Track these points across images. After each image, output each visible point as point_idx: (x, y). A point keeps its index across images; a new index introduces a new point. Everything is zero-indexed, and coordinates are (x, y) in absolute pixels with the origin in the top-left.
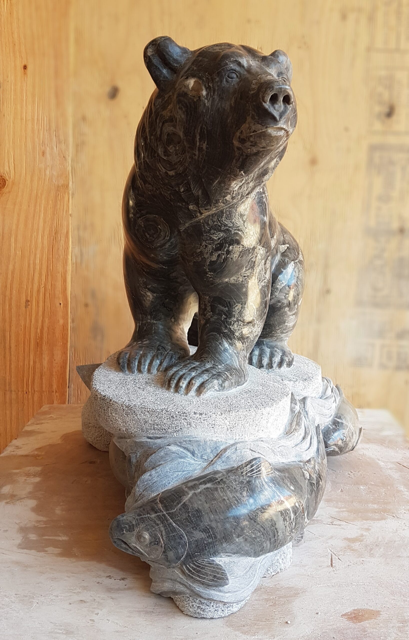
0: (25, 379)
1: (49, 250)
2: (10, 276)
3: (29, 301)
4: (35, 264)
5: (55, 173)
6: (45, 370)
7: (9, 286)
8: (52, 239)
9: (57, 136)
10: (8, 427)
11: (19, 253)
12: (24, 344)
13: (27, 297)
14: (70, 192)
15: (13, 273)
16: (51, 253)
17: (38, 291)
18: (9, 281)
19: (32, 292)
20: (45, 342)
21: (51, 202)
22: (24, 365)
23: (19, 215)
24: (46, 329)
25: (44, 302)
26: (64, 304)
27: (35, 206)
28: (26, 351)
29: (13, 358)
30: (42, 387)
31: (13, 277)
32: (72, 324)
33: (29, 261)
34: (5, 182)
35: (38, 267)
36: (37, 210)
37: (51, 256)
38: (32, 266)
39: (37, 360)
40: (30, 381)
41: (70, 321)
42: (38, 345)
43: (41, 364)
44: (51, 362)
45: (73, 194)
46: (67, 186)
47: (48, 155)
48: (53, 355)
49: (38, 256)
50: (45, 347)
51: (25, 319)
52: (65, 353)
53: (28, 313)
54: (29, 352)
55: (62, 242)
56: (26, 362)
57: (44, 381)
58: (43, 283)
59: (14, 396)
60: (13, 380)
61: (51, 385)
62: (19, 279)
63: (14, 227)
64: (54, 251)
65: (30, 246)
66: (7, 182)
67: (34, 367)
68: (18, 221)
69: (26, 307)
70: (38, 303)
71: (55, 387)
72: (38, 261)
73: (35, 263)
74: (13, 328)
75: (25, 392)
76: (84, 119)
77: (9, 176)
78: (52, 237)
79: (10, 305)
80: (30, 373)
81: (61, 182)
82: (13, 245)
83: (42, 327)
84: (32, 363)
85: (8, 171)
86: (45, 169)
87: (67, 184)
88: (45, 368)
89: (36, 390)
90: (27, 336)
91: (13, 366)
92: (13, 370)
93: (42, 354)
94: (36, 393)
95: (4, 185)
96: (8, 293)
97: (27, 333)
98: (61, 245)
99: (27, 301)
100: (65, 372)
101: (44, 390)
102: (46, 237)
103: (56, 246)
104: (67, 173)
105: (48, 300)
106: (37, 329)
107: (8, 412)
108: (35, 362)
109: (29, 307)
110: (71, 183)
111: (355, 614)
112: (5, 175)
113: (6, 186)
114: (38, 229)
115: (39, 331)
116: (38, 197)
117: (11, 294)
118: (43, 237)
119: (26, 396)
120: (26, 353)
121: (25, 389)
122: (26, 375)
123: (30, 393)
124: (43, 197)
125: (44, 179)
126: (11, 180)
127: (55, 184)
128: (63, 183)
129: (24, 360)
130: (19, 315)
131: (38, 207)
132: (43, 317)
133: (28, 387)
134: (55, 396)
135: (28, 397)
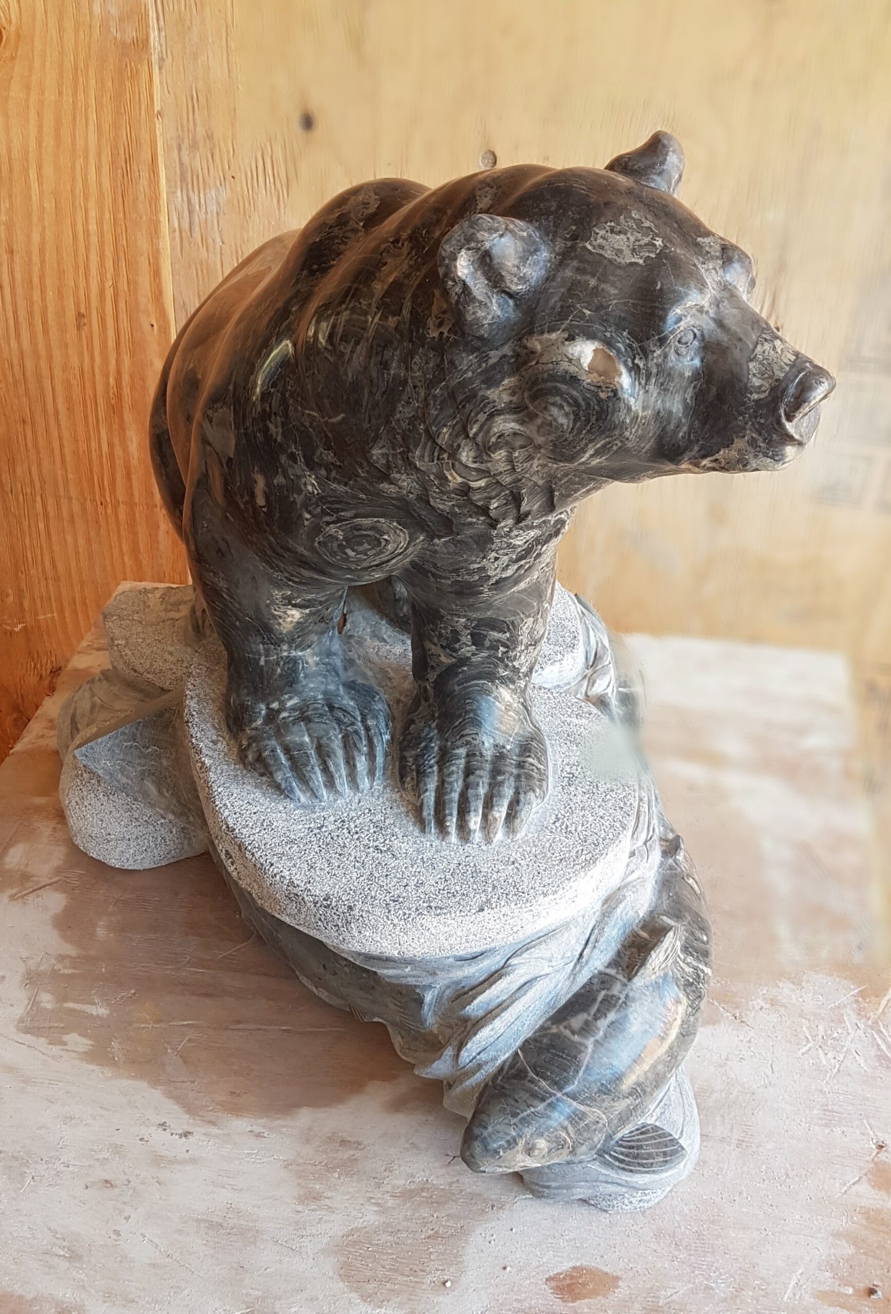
0: (96, 478)
1: (115, 201)
2: (36, 259)
3: (84, 316)
4: (87, 232)
5: (114, 11)
6: (135, 461)
7: (36, 280)
8: (120, 175)
10: (73, 565)
11: (49, 205)
12: (85, 404)
13: (77, 304)
14: (155, 58)
15: (42, 251)
16: (121, 208)
17: (102, 294)
18: (36, 269)
19: (87, 295)
20: (127, 406)
21: (110, 84)
22: (89, 448)
23: (39, 115)
24: (126, 378)
25: (117, 319)
26: (160, 327)
27: (75, 94)
28: (90, 421)
29: (66, 434)
30: (132, 494)
31: (43, 262)
33: (74, 226)
35: (94, 239)
36: (80, 103)
37: (122, 214)
38: (81, 236)
39: (116, 442)
40: (106, 483)
42: (115, 409)
43: (125, 449)
45: (162, 60)
46: (146, 42)
49: (93, 213)
50: (129, 415)
51: (81, 354)
53: (84, 342)
54: (98, 423)
55: (144, 182)
56: (93, 444)
57: (136, 481)
58: (109, 276)
59: (76, 508)
60: (70, 476)
61: (150, 494)
62: (56, 265)
63: (33, 145)
64: (126, 203)
65: (72, 191)
67: (111, 455)
68: (40, 128)
69: (78, 329)
70: (103, 320)
72: (93, 227)
73: (88, 230)
74: (58, 372)
75: (99, 503)
78: (120, 171)
79: (45, 323)
80: (105, 466)
81: (130, 33)
82: (34, 186)
83: (119, 373)
84: (105, 446)
87: (145, 37)
88: (134, 457)
89: (121, 500)
90: (89, 391)
91: (67, 450)
92: (68, 458)
93: (124, 430)
94: (121, 505)
96: (36, 296)
97: (88, 384)
98: (142, 190)
99: (80, 316)
101: (137, 500)
102: (105, 170)
103: (131, 192)
104: (143, 11)
105: (123, 316)
106: (107, 376)
107: (69, 538)
108: (111, 445)
109: (86, 328)
110: (154, 35)
111: (571, 1277)
114: (86, 151)
115: (112, 380)
116: (79, 71)
117: (43, 299)
118: (99, 169)
119: (100, 509)
120: (91, 427)
121: (97, 497)
122: (96, 469)
123: (110, 506)
124: (92, 71)
125: (90, 27)
126: (13, 28)
127: (115, 39)
128: (134, 34)
129: (88, 440)
130: (66, 346)
131: (81, 97)
132: (118, 353)
133: (104, 492)
134: (161, 516)
135: (106, 512)
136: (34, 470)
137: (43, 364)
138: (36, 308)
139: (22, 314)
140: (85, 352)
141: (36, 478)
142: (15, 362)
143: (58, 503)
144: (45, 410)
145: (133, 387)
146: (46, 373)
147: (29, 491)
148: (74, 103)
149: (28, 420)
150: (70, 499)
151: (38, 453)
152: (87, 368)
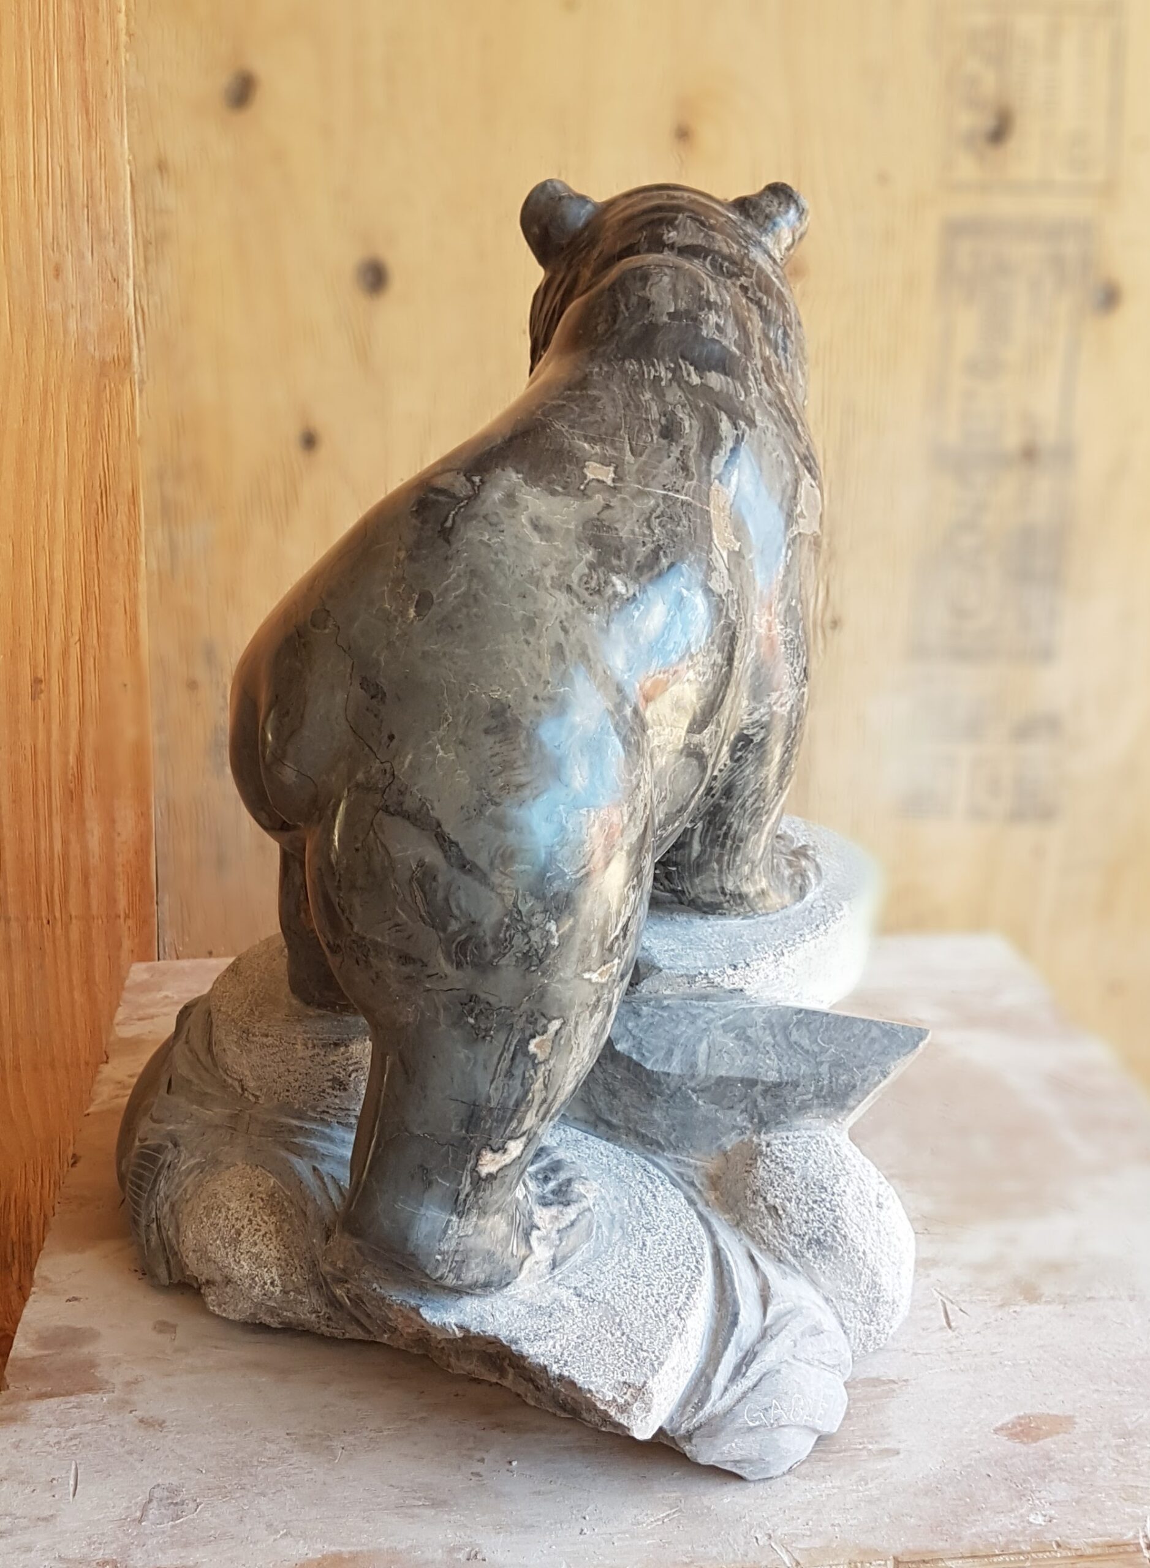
1: (86, 542)
3: (41, 681)
4: (51, 581)
5: (92, 327)
6: (94, 861)
8: (93, 512)
9: (94, 221)
12: (35, 794)
13: (34, 668)
14: (136, 377)
16: (94, 549)
17: (65, 653)
19: (47, 657)
20: (89, 790)
21: (85, 407)
22: (37, 849)
24: (90, 755)
25: (82, 682)
26: (134, 686)
27: (43, 420)
28: (41, 812)
30: (88, 907)
33: (35, 570)
35: (60, 589)
36: (48, 431)
37: (94, 556)
38: (43, 584)
39: (73, 836)
40: (56, 892)
41: (151, 727)
42: (74, 795)
43: (84, 848)
44: (108, 840)
45: (143, 382)
46: (128, 361)
47: (69, 275)
48: (114, 820)
49: (59, 558)
50: (90, 802)
51: (35, 729)
52: (143, 815)
53: (40, 713)
54: (50, 816)
55: (122, 518)
56: (43, 843)
57: (93, 889)
58: (76, 630)
59: (15, 933)
61: (112, 900)
62: (9, 623)
64: (100, 543)
65: (36, 532)
67: (65, 856)
69: (33, 698)
70: (65, 684)
71: (122, 904)
72: (58, 573)
73: (52, 579)
75: (45, 922)
76: (162, 167)
78: (94, 506)
80: (57, 873)
81: (111, 352)
83: (81, 747)
84: (58, 845)
86: (65, 316)
87: (127, 355)
88: (93, 857)
89: (73, 914)
90: (41, 775)
93: (84, 819)
94: (74, 921)
97: (40, 764)
98: (120, 526)
99: (37, 681)
100: (148, 865)
101: (95, 912)
102: (76, 505)
103: (106, 530)
104: (126, 326)
105: (91, 677)
106: (66, 752)
108: (65, 842)
109: (42, 696)
110: (135, 351)
111: (1021, 1425)
114: (54, 485)
115: (72, 759)
116: (49, 395)
118: (68, 504)
119: (47, 929)
120: (41, 819)
121: (44, 914)
122: (44, 876)
123: (59, 924)
124: (64, 395)
125: (64, 345)
127: (93, 357)
128: (115, 351)
129: (37, 838)
130: (17, 722)
131: (50, 423)
132: (82, 726)
133: (53, 906)
134: (125, 927)
135: (54, 933)
140: (38, 728)
145: (98, 767)
148: (42, 431)
152: (40, 746)
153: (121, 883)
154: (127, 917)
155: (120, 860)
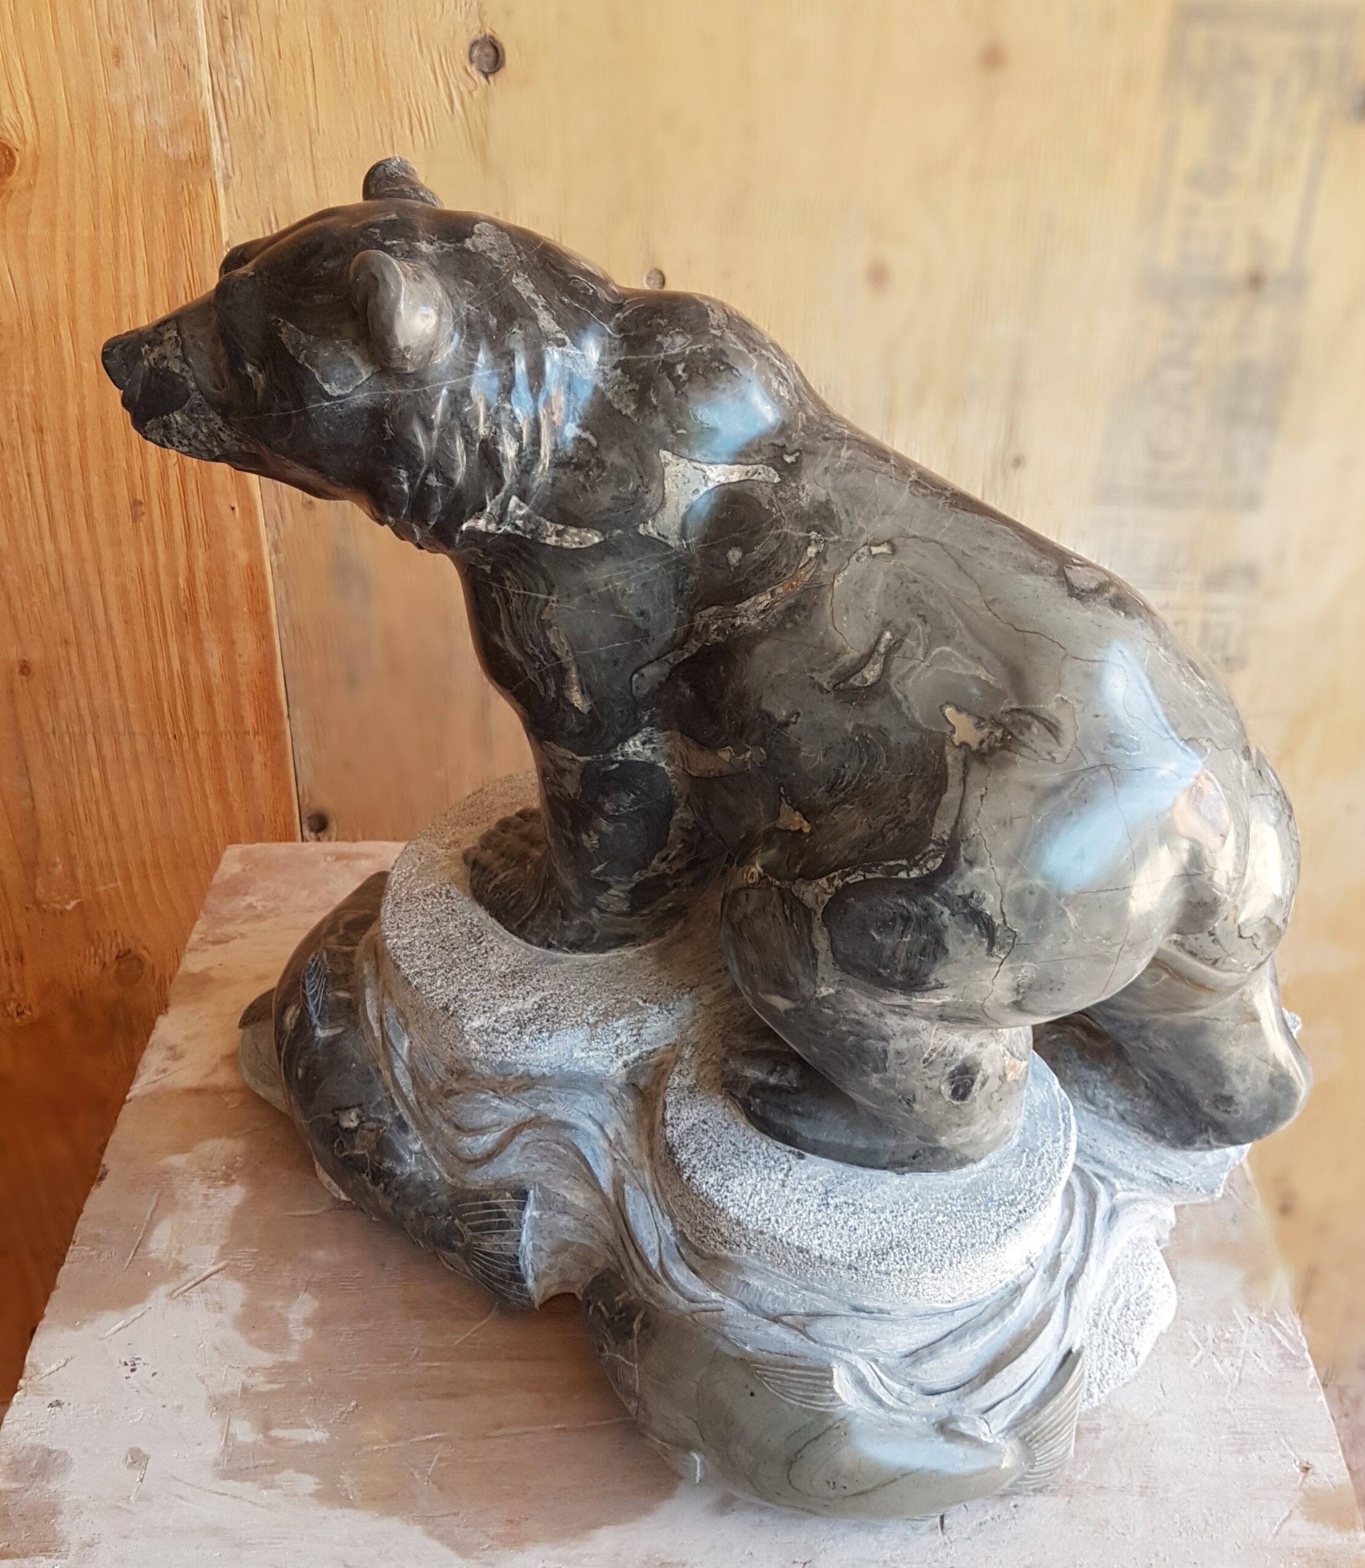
0: (166, 706)
2: (74, 437)
3: (141, 504)
5: (162, 121)
6: (216, 680)
7: (75, 463)
10: (140, 817)
12: (147, 616)
13: (132, 491)
14: (219, 176)
15: (81, 425)
17: (164, 475)
18: (74, 452)
19: (145, 478)
20: (204, 612)
21: (162, 212)
22: (155, 668)
23: (70, 256)
24: (200, 577)
25: (185, 504)
26: (243, 510)
27: (116, 227)
28: (155, 634)
29: (124, 655)
30: (215, 723)
31: (83, 440)
32: (274, 557)
34: (11, 154)
36: (123, 238)
39: (191, 657)
40: (179, 709)
41: (266, 549)
42: (188, 615)
43: (204, 666)
44: (229, 658)
45: (227, 178)
46: (207, 157)
47: (131, 60)
48: (233, 643)
50: (206, 624)
51: (139, 552)
52: (265, 637)
53: (143, 535)
54: (165, 637)
56: (160, 663)
57: (218, 707)
59: (141, 746)
60: (132, 706)
61: (239, 718)
62: (101, 444)
63: (62, 293)
66: (16, 154)
67: (185, 675)
68: (72, 271)
69: (135, 520)
70: (166, 506)
71: (250, 721)
74: (109, 577)
75: (171, 736)
77: (20, 133)
79: (89, 516)
80: (178, 692)
81: (186, 148)
82: (67, 345)
83: (191, 570)
84: (176, 665)
85: (14, 118)
86: (131, 109)
87: (205, 152)
88: (215, 676)
89: (200, 729)
90: (152, 596)
91: (125, 674)
92: (129, 685)
93: (201, 641)
94: (201, 736)
95: (10, 165)
96: (77, 482)
97: (149, 588)
99: (135, 503)
100: (273, 683)
101: (222, 728)
104: (201, 119)
105: (193, 501)
106: (175, 576)
107: (133, 785)
108: (184, 662)
109: (144, 518)
110: (216, 147)
112: (7, 136)
113: (16, 169)
114: (134, 296)
115: (181, 581)
116: (120, 198)
117: (86, 485)
119: (173, 743)
120: (156, 639)
121: (169, 730)
122: (165, 693)
123: (186, 739)
124: (137, 199)
125: (132, 143)
126: (29, 149)
127: (166, 155)
128: (191, 149)
129: (153, 658)
130: (119, 543)
131: (124, 230)
132: (189, 546)
133: (177, 721)
134: (256, 745)
135: (181, 747)
136: (83, 703)
137: (90, 568)
138: (77, 498)
139: (58, 506)
140: (145, 548)
141: (85, 712)
142: (52, 568)
143: (117, 742)
144: (94, 627)
145: (210, 589)
146: (93, 578)
147: (77, 729)
148: (116, 239)
149: (72, 639)
150: (132, 735)
151: (87, 680)
152: (147, 568)
153: (247, 703)
154: (256, 733)
155: (243, 681)
